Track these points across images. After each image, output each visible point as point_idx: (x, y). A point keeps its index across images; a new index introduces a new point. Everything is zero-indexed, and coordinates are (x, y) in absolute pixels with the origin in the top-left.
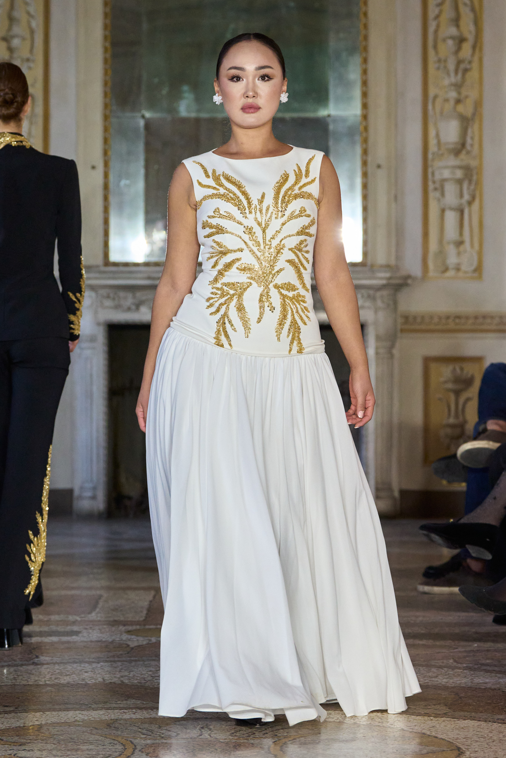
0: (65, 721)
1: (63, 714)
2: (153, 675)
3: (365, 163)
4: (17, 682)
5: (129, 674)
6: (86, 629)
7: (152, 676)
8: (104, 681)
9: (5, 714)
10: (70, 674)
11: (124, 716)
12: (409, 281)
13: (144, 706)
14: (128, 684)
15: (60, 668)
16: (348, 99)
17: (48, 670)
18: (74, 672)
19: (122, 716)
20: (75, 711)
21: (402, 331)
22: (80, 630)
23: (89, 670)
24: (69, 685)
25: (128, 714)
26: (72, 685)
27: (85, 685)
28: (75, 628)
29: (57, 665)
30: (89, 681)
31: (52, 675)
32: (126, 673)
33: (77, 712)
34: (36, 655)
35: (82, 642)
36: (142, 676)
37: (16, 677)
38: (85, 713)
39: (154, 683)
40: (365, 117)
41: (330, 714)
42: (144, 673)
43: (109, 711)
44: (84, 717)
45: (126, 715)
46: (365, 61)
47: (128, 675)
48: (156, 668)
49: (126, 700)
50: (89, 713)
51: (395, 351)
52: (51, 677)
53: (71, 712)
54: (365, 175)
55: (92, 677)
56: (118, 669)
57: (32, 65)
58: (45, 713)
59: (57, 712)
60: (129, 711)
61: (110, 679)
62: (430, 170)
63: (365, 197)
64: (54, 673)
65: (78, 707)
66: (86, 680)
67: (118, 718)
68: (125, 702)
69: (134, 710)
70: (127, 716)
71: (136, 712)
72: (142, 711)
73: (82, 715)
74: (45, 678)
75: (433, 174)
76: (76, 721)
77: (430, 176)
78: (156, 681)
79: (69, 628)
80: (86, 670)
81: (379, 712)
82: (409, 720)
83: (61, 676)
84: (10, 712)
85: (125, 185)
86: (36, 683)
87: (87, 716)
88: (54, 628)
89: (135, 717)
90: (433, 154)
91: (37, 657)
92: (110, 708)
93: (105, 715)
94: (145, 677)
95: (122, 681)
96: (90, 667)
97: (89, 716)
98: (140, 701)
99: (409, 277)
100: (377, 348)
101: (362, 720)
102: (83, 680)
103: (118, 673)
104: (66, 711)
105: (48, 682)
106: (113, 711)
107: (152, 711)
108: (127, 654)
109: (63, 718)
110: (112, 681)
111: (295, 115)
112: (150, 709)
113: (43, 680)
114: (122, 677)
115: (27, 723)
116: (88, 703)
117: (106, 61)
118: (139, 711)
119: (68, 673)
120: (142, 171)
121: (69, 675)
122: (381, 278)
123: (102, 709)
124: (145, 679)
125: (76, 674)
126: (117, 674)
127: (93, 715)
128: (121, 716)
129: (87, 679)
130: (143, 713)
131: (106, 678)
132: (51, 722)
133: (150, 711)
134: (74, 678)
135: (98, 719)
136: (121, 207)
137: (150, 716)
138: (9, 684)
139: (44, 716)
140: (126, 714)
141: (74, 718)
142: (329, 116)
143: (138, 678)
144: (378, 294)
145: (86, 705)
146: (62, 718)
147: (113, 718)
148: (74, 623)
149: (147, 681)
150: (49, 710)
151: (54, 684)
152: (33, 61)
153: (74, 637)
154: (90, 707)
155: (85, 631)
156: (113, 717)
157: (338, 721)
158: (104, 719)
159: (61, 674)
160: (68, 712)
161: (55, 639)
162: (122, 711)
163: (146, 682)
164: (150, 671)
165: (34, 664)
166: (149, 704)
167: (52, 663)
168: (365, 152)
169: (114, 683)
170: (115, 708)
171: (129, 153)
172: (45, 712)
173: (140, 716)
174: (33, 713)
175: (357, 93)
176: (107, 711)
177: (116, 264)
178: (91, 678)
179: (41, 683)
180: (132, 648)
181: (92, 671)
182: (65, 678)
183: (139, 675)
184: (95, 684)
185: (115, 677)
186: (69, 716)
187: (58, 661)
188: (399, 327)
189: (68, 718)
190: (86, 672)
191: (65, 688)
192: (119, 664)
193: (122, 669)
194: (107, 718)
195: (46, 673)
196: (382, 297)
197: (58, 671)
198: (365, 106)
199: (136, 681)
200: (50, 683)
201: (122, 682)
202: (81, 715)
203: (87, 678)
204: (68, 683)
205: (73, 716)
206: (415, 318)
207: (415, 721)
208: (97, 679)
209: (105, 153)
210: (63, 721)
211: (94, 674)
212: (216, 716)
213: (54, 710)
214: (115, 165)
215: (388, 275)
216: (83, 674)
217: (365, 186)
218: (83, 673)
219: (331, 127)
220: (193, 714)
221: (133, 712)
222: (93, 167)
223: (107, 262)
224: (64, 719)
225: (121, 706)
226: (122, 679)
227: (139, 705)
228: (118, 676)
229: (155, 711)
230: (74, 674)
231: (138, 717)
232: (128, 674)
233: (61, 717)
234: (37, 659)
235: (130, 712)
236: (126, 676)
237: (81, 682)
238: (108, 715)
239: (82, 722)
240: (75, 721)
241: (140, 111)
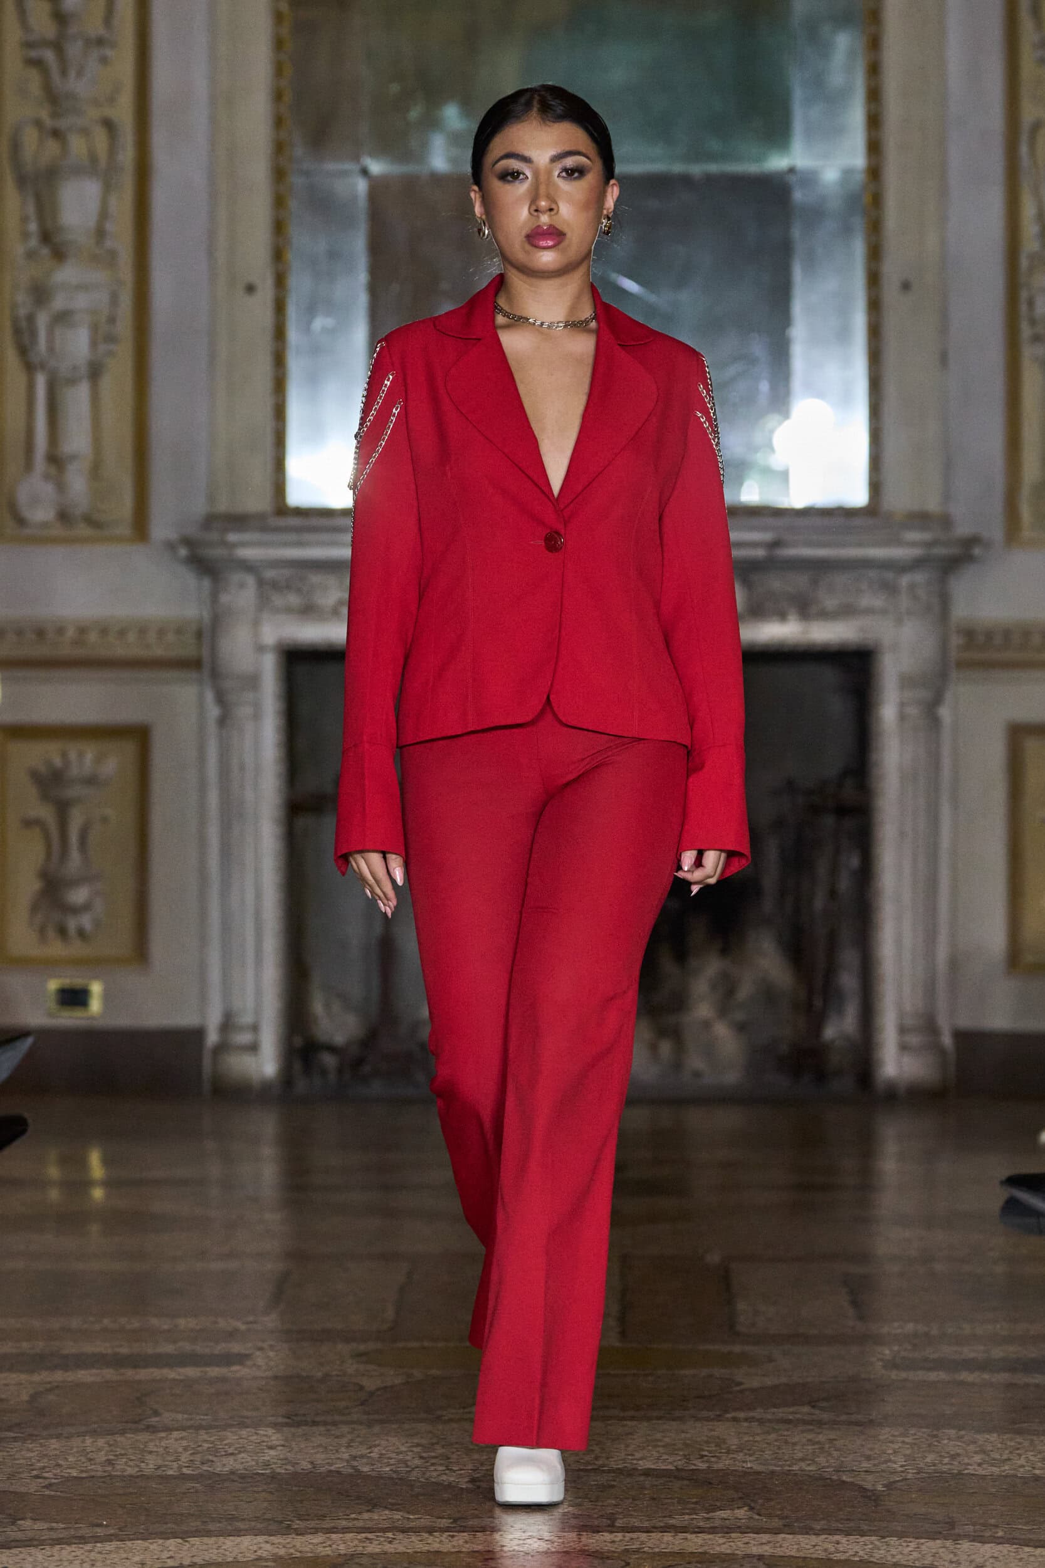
0: (235, 1558)
1: (229, 1542)
2: (424, 1455)
3: (874, 279)
4: (117, 1471)
5: (370, 1453)
6: (261, 1349)
7: (421, 1457)
8: (314, 1468)
9: (96, 1542)
10: (236, 1452)
11: (367, 1547)
12: (977, 551)
13: (412, 1524)
14: (369, 1475)
15: (212, 1439)
16: (832, 132)
17: (185, 1443)
18: (243, 1447)
19: (363, 1547)
20: (256, 1535)
21: (961, 665)
22: (247, 1352)
23: (277, 1443)
24: (236, 1478)
25: (377, 1542)
26: (243, 1477)
27: (272, 1477)
28: (236, 1348)
29: (202, 1432)
30: (280, 1467)
31: (191, 1454)
32: (363, 1450)
33: (260, 1539)
34: (151, 1409)
35: (255, 1378)
36: (401, 1457)
37: (113, 1460)
38: (279, 1541)
39: (428, 1474)
40: (874, 172)
41: (838, 1544)
42: (404, 1449)
43: (334, 1536)
44: (277, 1549)
45: (373, 1545)
46: (874, 44)
47: (369, 1455)
48: (431, 1439)
49: (368, 1511)
50: (288, 1541)
51: (945, 712)
52: (192, 1458)
53: (247, 1538)
54: (875, 306)
55: (286, 1459)
56: (344, 1441)
57: (109, 52)
58: (187, 1541)
59: (214, 1539)
60: (377, 1536)
61: (328, 1463)
62: (1024, 295)
63: (875, 357)
64: (198, 1449)
65: (259, 1526)
66: (273, 1466)
67: (354, 1551)
68: (366, 1516)
69: (390, 1535)
70: (373, 1548)
71: (394, 1539)
72: (408, 1535)
73: (274, 1544)
74: (180, 1460)
75: (1031, 303)
76: (260, 1559)
77: (1024, 308)
78: (432, 1468)
79: (220, 1348)
80: (269, 1444)
81: (948, 1540)
82: (1019, 1557)
83: (216, 1456)
84: (108, 1538)
85: (325, 330)
86: (159, 1472)
87: (284, 1547)
88: (187, 1347)
89: (393, 1550)
90: (1032, 257)
91: (156, 1413)
92: (335, 1530)
93: (324, 1545)
94: (408, 1458)
95: (353, 1467)
96: (278, 1435)
97: (290, 1548)
98: (401, 1513)
99: (972, 541)
100: (902, 704)
101: (911, 1557)
102: (267, 1464)
103: (343, 1449)
104: (234, 1536)
105: (185, 1471)
106: (341, 1535)
107: (432, 1535)
108: (360, 1407)
109: (230, 1553)
110: (332, 1468)
111: (713, 168)
112: (426, 1532)
113: (175, 1465)
114: (354, 1458)
115: (148, 1562)
116: (283, 1518)
117: (279, 44)
118: (400, 1536)
119: (230, 1451)
120: (362, 299)
121: (232, 1454)
122: (913, 544)
123: (316, 1531)
124: (406, 1464)
125: (248, 1452)
126: (344, 1453)
127: (298, 1545)
128: (361, 1548)
129: (275, 1463)
130: (411, 1540)
131: (319, 1462)
132: (203, 1560)
133: (426, 1535)
134: (243, 1460)
135: (309, 1555)
136: (314, 379)
137: (426, 1548)
138: (99, 1474)
139: (185, 1548)
140: (371, 1543)
141: (255, 1551)
142: (792, 170)
143: (392, 1461)
144: (905, 580)
145: (277, 1521)
146: (227, 1553)
147: (342, 1552)
148: (232, 1335)
149: (413, 1468)
150: (197, 1533)
151: (201, 1475)
152: (113, 45)
153: (235, 1368)
154: (289, 1526)
155: (258, 1353)
156: (342, 1548)
157: (858, 1559)
158: (323, 1554)
159: (215, 1451)
160: (238, 1539)
161: (191, 1372)
162: (364, 1535)
163: (410, 1471)
164: (418, 1445)
165: (152, 1429)
166: (422, 1520)
167: (190, 1427)
168: (875, 254)
169: (338, 1472)
170: (345, 1530)
171: (333, 255)
172: (190, 1537)
173: (405, 1547)
174: (160, 1541)
175: (856, 115)
176: (328, 1535)
177: (300, 512)
178: (284, 1462)
179: (170, 1472)
180: (371, 1394)
181: (283, 1446)
182: (225, 1460)
183: (394, 1455)
184: (295, 1475)
185: (339, 1458)
186: (243, 1547)
187: (204, 1423)
188: (953, 654)
189: (241, 1553)
190: (271, 1448)
191: (227, 1484)
192: (345, 1429)
193: (352, 1441)
194: (328, 1551)
195: (180, 1450)
196: (912, 587)
197: (206, 1445)
198: (874, 147)
199: (388, 1469)
200: (192, 1472)
201: (355, 1469)
202: (268, 1545)
203: (275, 1461)
204: (232, 1473)
205: (251, 1547)
206: (989, 635)
207: (1032, 1559)
208: (298, 1463)
209: (278, 255)
210: (230, 1559)
211: (289, 1452)
212: (579, 1548)
213: (209, 1534)
214: (300, 284)
215: (926, 536)
216: (266, 1451)
217: (875, 332)
218: (264, 1449)
219: (798, 196)
220: (525, 1542)
221: (388, 1538)
222: (250, 289)
223: (282, 509)
224: (233, 1555)
225: (360, 1524)
226: (355, 1463)
227: (400, 1523)
228: (346, 1456)
229: (438, 1536)
230: (243, 1452)
231: (401, 1549)
232: (369, 1451)
233: (225, 1550)
234: (157, 1419)
235: (382, 1539)
236: (362, 1456)
237: (261, 1470)
238: (330, 1546)
239: (274, 1561)
240: (257, 1560)
241: (356, 158)
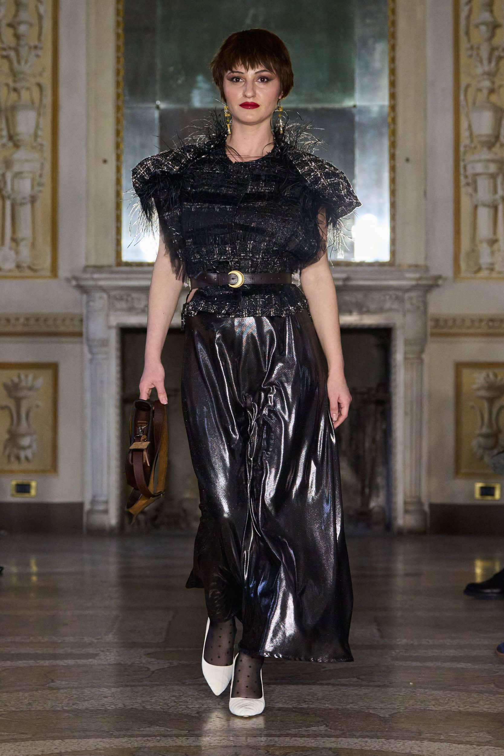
0: (86, 749)
1: (83, 742)
2: (176, 701)
3: (392, 157)
4: (33, 708)
5: (151, 700)
6: (103, 651)
8: (125, 706)
9: (22, 741)
10: (89, 699)
11: (148, 744)
12: (440, 282)
13: (169, 733)
14: (150, 710)
15: (78, 693)
16: (373, 89)
17: (65, 695)
18: (92, 697)
19: (146, 744)
20: (96, 738)
21: (433, 335)
22: (97, 653)
23: (109, 695)
24: (88, 712)
25: (152, 742)
26: (92, 711)
27: (105, 711)
28: (91, 651)
29: (74, 690)
30: (109, 706)
31: (69, 700)
32: (148, 699)
33: (98, 740)
34: (51, 679)
35: (99, 665)
36: (165, 701)
37: (31, 703)
38: (107, 741)
39: (177, 710)
40: (393, 108)
41: (366, 742)
42: (166, 698)
43: (132, 739)
44: (106, 745)
46: (393, 48)
48: (180, 693)
49: (149, 727)
50: (111, 741)
51: (425, 356)
52: (68, 702)
53: (92, 740)
54: (393, 169)
55: (112, 702)
56: (139, 694)
57: (40, 52)
58: (64, 741)
59: (77, 740)
60: (153, 739)
61: (131, 705)
62: (462, 164)
63: (393, 193)
64: (72, 698)
65: (98, 734)
66: (106, 706)
67: (142, 745)
68: (148, 729)
69: (158, 738)
70: (150, 744)
71: (160, 740)
72: (167, 738)
73: (104, 742)
74: (63, 703)
75: (465, 168)
76: (97, 749)
77: (462, 170)
78: (180, 707)
79: (84, 651)
80: (105, 695)
82: (450, 748)
83: (80, 701)
84: (27, 740)
86: (53, 709)
87: (109, 744)
88: (69, 650)
89: (159, 745)
90: (465, 147)
91: (53, 681)
92: (133, 736)
93: (128, 743)
94: (169, 702)
95: (143, 707)
96: (109, 692)
97: (111, 744)
98: (164, 728)
99: (439, 277)
100: (405, 353)
101: (400, 748)
102: (103, 705)
103: (139, 698)
104: (86, 738)
105: (65, 708)
106: (136, 738)
107: (178, 738)
108: (148, 678)
110: (134, 707)
111: (318, 106)
113: (60, 705)
114: (143, 702)
115: (45, 751)
116: (109, 730)
117: (118, 48)
118: (163, 739)
119: (86, 699)
122: (410, 279)
123: (124, 736)
124: (168, 705)
125: (95, 699)
127: (115, 743)
130: (168, 740)
131: (127, 704)
132: (71, 750)
133: (175, 738)
134: (92, 703)
135: (121, 748)
137: (175, 744)
138: (25, 709)
139: (62, 744)
140: (149, 742)
141: (95, 746)
142: (355, 106)
143: (161, 704)
144: (407, 295)
145: (107, 732)
146: (82, 746)
147: (136, 746)
149: (171, 707)
150: (68, 737)
151: (72, 710)
152: (42, 49)
153: (90, 660)
154: (112, 734)
155: (101, 653)
156: (136, 745)
158: (126, 747)
159: (79, 699)
160: (88, 740)
161: (70, 662)
162: (146, 738)
163: (169, 708)
164: (173, 696)
165: (50, 689)
166: (174, 731)
167: (69, 688)
168: (393, 145)
169: (136, 709)
170: (138, 736)
171: (143, 146)
172: (64, 739)
173: (165, 744)
174: (51, 741)
175: (385, 82)
176: (129, 738)
177: (128, 264)
178: (111, 704)
179: (59, 709)
180: (153, 672)
181: (111, 696)
182: (83, 703)
183: (161, 701)
184: (115, 710)
185: (136, 702)
186: (90, 744)
187: (75, 686)
188: (429, 330)
189: (89, 747)
190: (105, 697)
191: (84, 714)
192: (140, 688)
193: (143, 694)
194: (129, 746)
195: (63, 698)
196: (411, 299)
197: (75, 696)
198: (393, 96)
199: (159, 707)
200: (68, 709)
202: (102, 743)
203: (107, 703)
204: (87, 709)
205: (93, 744)
206: (446, 321)
207: (456, 749)
208: (117, 705)
209: (118, 146)
210: (84, 749)
211: (114, 699)
213: (74, 737)
214: (127, 159)
215: (417, 275)
216: (103, 699)
217: (393, 181)
219: (357, 119)
220: (221, 741)
221: (157, 739)
222: (105, 161)
223: (119, 263)
224: (85, 747)
225: (144, 733)
226: (144, 705)
227: (164, 732)
228: (140, 701)
230: (93, 699)
231: (163, 745)
232: (150, 699)
233: (82, 745)
234: (53, 684)
235: (155, 740)
236: (147, 701)
237: (100, 708)
238: (130, 743)
239: (104, 750)
241: (154, 101)
